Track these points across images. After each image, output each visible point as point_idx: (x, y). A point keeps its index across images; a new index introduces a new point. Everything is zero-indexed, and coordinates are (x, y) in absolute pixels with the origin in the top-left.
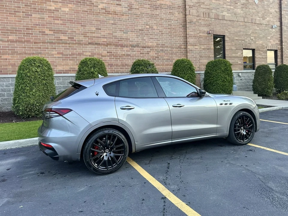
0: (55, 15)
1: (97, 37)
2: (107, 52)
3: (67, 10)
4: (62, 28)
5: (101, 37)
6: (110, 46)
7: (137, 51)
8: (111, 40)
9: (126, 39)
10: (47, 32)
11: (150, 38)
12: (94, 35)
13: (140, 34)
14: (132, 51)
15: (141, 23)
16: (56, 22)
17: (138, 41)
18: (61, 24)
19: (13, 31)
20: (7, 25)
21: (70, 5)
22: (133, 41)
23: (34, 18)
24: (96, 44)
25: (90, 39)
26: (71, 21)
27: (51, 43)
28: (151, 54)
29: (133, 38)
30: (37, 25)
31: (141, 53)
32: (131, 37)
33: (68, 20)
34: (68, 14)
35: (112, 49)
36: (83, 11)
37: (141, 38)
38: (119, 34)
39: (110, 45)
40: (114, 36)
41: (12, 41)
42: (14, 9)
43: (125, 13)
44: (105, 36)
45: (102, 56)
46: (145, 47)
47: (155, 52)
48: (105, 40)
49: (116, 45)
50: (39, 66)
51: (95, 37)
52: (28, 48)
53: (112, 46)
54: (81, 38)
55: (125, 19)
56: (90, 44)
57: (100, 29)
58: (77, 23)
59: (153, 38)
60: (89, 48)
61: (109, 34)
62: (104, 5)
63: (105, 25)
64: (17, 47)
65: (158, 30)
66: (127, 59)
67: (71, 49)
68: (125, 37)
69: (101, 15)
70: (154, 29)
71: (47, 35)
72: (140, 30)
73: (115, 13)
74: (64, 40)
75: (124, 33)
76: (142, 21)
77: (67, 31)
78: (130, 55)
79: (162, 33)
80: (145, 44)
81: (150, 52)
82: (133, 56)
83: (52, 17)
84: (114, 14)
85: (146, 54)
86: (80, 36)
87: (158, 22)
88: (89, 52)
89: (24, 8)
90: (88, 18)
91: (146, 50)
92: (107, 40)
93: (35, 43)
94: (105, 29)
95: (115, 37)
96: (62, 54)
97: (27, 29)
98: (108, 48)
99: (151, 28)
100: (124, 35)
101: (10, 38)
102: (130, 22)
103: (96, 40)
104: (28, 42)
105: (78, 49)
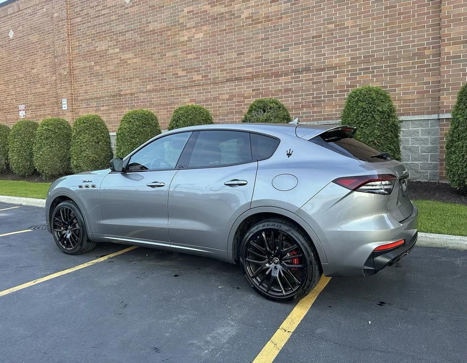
0: (188, 47)
1: (238, 68)
2: (253, 90)
3: (201, 35)
4: (195, 63)
5: (243, 67)
6: (257, 79)
7: (306, 80)
8: (260, 68)
9: (285, 61)
10: (181, 73)
11: (336, 49)
12: (234, 65)
13: (313, 45)
14: (295, 82)
15: (315, 22)
16: (189, 56)
17: (309, 61)
18: (194, 59)
19: (151, 79)
20: (146, 73)
21: (204, 28)
22: (298, 62)
23: (169, 57)
24: (237, 79)
25: (229, 73)
26: (205, 51)
27: (184, 87)
28: (337, 81)
29: (299, 55)
30: (170, 66)
31: (313, 83)
32: (295, 55)
33: (202, 51)
34: (201, 42)
35: (261, 83)
36: (220, 31)
37: (316, 52)
38: (272, 55)
39: (258, 76)
40: (264, 60)
41: (150, 91)
42: (151, 52)
43: (284, 13)
44: (250, 63)
45: (245, 98)
46: (323, 70)
47: (346, 75)
48: (250, 70)
49: (267, 76)
50: (130, 121)
51: (235, 69)
52: (163, 97)
53: (260, 78)
54: (218, 74)
55: (285, 24)
56: (228, 80)
57: (243, 54)
58: (213, 52)
59: (344, 48)
60: (227, 87)
61: (256, 58)
62: (250, 11)
63: (251, 45)
64: (153, 98)
65: (356, 26)
66: (285, 97)
67: (206, 92)
68: (283, 57)
69: (246, 29)
70: (348, 27)
71: (180, 77)
72: (313, 37)
73: (268, 18)
74: (198, 80)
75: (282, 50)
76: (321, 17)
77: (201, 67)
78: (291, 90)
79: (368, 32)
80: (324, 62)
81: (335, 77)
82: (297, 91)
83: (184, 51)
84: (265, 21)
85: (324, 82)
86: (216, 72)
87: (357, 10)
88: (227, 93)
89: (158, 47)
90: (227, 40)
91: (324, 75)
92: (252, 69)
93: (169, 90)
94: (250, 52)
95: (267, 61)
96: (195, 100)
97: (162, 73)
98: (253, 84)
99: (341, 26)
100: (281, 54)
101: (149, 87)
102: (294, 26)
103: (236, 74)
104: (162, 89)
105: (214, 91)
